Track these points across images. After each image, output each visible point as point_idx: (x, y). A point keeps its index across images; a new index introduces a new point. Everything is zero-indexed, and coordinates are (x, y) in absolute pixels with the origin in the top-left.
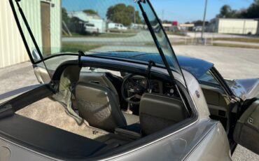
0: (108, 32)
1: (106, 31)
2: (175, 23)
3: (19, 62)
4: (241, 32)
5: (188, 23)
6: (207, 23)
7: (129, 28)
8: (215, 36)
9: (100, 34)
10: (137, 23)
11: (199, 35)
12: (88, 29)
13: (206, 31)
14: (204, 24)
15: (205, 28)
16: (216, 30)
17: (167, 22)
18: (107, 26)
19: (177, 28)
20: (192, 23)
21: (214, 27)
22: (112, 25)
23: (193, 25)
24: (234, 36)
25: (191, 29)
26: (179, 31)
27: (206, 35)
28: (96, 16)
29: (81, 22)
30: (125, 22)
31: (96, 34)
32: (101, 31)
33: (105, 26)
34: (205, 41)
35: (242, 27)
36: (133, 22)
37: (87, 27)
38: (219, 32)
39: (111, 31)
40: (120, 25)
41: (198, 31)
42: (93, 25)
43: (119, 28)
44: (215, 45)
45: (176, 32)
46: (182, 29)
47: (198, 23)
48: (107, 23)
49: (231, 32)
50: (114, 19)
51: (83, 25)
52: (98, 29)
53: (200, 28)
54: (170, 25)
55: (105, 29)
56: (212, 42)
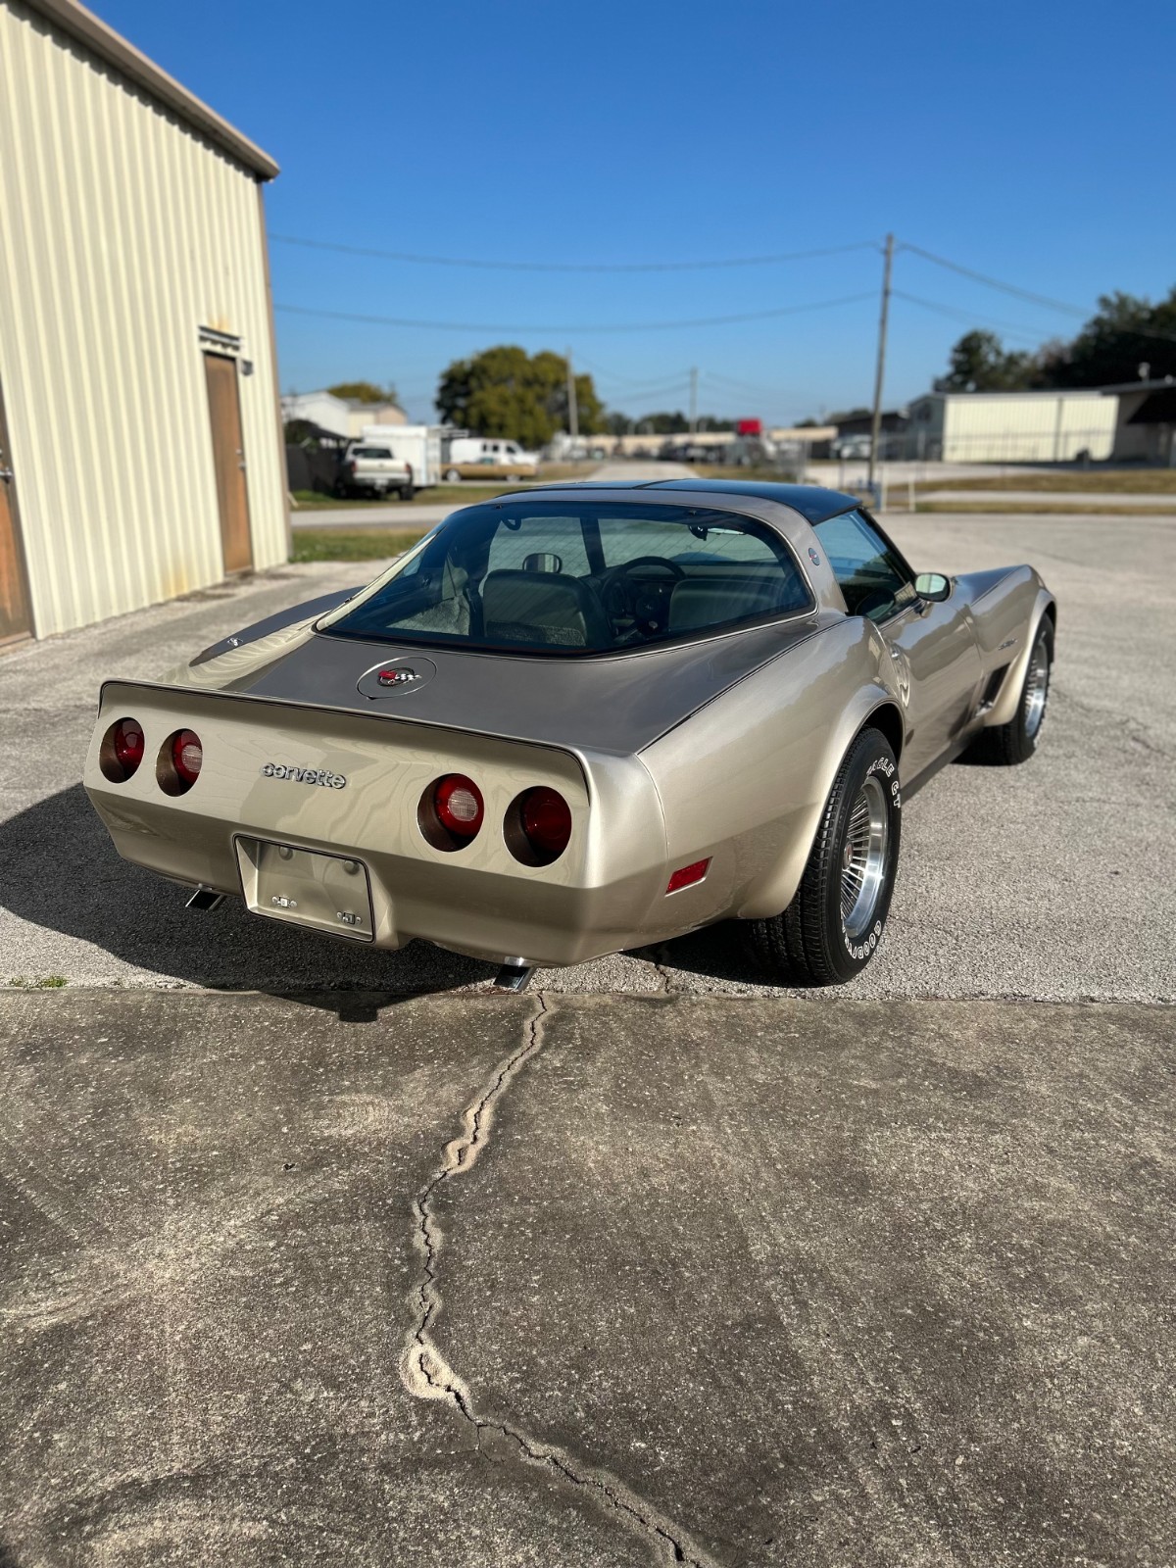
0: (453, 477)
1: (445, 477)
2: (748, 428)
3: (146, 604)
4: (1046, 453)
5: (809, 425)
6: (891, 420)
7: (546, 458)
8: (931, 472)
9: (419, 489)
10: (586, 430)
11: (856, 474)
12: (367, 469)
13: (891, 455)
14: (877, 424)
15: (881, 440)
16: (932, 449)
17: (712, 426)
18: (446, 456)
19: (759, 448)
20: (827, 424)
21: (922, 437)
22: (468, 450)
23: (830, 433)
24: (1011, 472)
25: (821, 453)
26: (770, 462)
27: (889, 474)
28: (390, 413)
29: (325, 442)
30: (528, 432)
31: (403, 491)
32: (420, 480)
33: (436, 453)
34: (884, 497)
35: (1051, 428)
36: (567, 430)
37: (362, 463)
38: (949, 455)
39: (464, 477)
40: (503, 444)
41: (855, 458)
42: (386, 454)
43: (503, 458)
44: (925, 509)
45: (755, 466)
46: (781, 453)
47: (854, 423)
48: (447, 441)
49: (997, 455)
50: (474, 420)
51: (341, 453)
52: (409, 469)
53: (863, 444)
54: (727, 438)
55: (437, 468)
56: (913, 499)
